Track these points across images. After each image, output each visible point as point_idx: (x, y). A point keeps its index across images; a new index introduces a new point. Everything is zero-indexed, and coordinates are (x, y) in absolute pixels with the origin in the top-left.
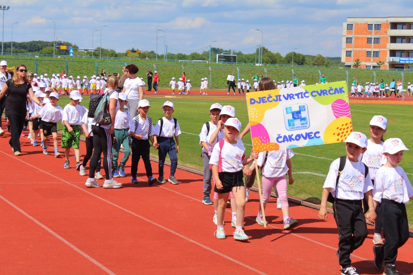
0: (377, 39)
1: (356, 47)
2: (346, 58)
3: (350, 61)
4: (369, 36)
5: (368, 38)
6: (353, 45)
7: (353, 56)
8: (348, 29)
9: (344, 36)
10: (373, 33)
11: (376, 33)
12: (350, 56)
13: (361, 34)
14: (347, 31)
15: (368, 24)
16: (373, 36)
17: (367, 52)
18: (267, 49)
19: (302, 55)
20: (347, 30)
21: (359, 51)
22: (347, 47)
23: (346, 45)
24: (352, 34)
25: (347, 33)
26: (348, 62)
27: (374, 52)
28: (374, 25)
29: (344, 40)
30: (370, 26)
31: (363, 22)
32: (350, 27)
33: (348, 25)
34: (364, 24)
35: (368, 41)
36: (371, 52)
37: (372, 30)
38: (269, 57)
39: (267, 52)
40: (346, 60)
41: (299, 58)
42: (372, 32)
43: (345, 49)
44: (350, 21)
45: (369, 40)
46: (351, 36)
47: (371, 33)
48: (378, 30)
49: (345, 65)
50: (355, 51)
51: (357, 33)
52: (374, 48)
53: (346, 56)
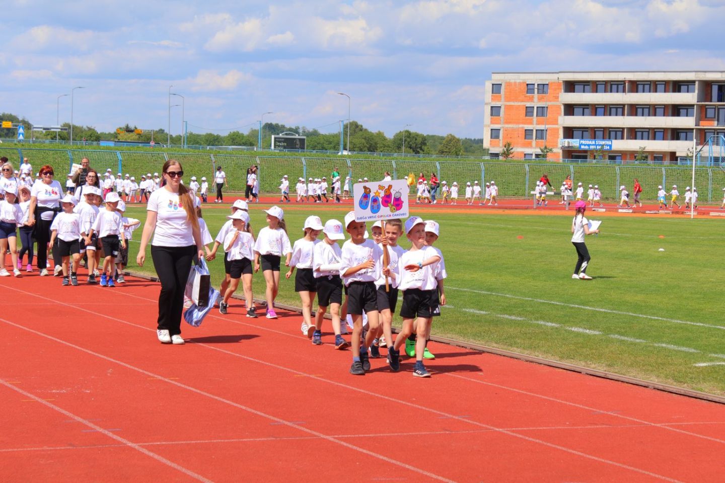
0: (541, 108)
1: (507, 123)
2: (491, 141)
3: (498, 146)
4: (529, 104)
5: (527, 107)
6: (502, 119)
7: (503, 137)
8: (494, 92)
9: (487, 104)
10: (536, 99)
11: (540, 100)
12: (497, 137)
13: (516, 100)
14: (492, 96)
15: (527, 83)
16: (536, 104)
17: (526, 130)
18: (362, 126)
19: (421, 135)
20: (492, 93)
21: (513, 130)
22: (492, 123)
23: (491, 119)
24: (500, 100)
25: (492, 99)
26: (494, 147)
27: (537, 130)
28: (536, 86)
29: (488, 110)
30: (529, 88)
31: (518, 81)
32: (496, 88)
33: (493, 85)
34: (520, 83)
35: (526, 112)
36: (532, 130)
37: (534, 93)
38: (365, 139)
39: (361, 130)
40: (490, 144)
41: (417, 142)
42: (533, 97)
43: (489, 126)
44: (497, 78)
45: (529, 111)
46: (498, 104)
47: (531, 99)
48: (543, 93)
49: (490, 152)
50: (506, 130)
51: (508, 99)
52: (538, 123)
53: (491, 138)
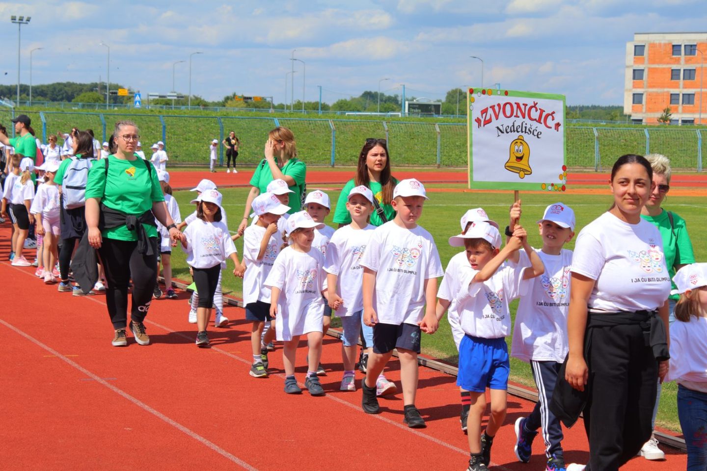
0: (689, 71)
1: (651, 87)
2: (633, 107)
3: (641, 111)
4: (674, 67)
5: (672, 70)
6: (645, 83)
7: (646, 102)
8: (637, 54)
9: (628, 67)
10: (682, 61)
11: (687, 61)
12: (640, 102)
13: (661, 62)
14: (634, 58)
15: (674, 44)
16: (682, 66)
17: (671, 94)
20: (635, 55)
21: (657, 94)
22: (634, 87)
23: (634, 82)
24: (643, 63)
25: (634, 61)
26: (636, 113)
27: (683, 95)
28: (683, 48)
29: (629, 73)
30: (676, 48)
31: (663, 42)
32: (639, 50)
33: (635, 46)
34: (665, 45)
35: (672, 75)
36: (678, 94)
37: (680, 54)
40: (633, 109)
42: (679, 59)
43: (630, 90)
44: (640, 39)
45: (675, 74)
46: (641, 67)
47: (678, 61)
48: (691, 54)
49: (632, 118)
50: (650, 94)
51: (652, 61)
52: (685, 87)
53: (633, 103)
